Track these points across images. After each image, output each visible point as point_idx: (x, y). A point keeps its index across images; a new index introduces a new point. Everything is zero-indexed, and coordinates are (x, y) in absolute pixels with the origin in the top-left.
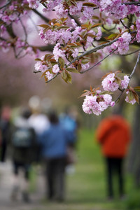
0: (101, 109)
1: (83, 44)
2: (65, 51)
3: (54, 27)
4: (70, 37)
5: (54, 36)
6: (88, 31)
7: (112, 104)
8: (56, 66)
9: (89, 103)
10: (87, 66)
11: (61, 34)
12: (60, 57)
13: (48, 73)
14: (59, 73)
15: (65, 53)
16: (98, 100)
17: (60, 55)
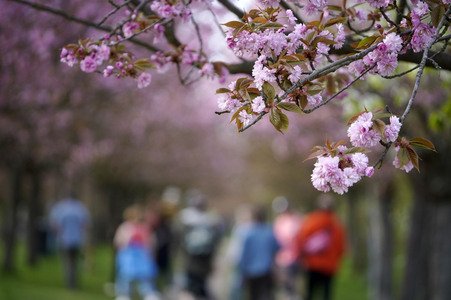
0: (348, 183)
1: (310, 56)
2: (274, 71)
3: (253, 25)
4: (284, 43)
5: (254, 42)
6: (319, 31)
7: (368, 172)
8: (259, 99)
9: (324, 170)
10: (317, 100)
11: (266, 38)
12: (266, 82)
13: (243, 113)
14: (264, 113)
15: (276, 75)
16: (341, 166)
17: (267, 79)
